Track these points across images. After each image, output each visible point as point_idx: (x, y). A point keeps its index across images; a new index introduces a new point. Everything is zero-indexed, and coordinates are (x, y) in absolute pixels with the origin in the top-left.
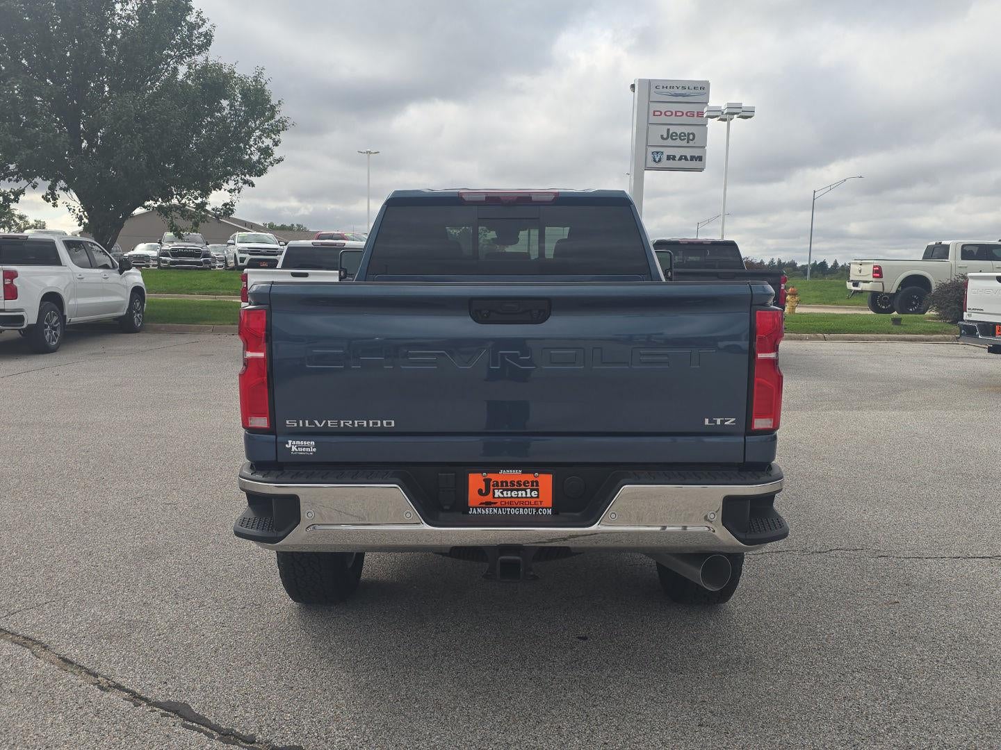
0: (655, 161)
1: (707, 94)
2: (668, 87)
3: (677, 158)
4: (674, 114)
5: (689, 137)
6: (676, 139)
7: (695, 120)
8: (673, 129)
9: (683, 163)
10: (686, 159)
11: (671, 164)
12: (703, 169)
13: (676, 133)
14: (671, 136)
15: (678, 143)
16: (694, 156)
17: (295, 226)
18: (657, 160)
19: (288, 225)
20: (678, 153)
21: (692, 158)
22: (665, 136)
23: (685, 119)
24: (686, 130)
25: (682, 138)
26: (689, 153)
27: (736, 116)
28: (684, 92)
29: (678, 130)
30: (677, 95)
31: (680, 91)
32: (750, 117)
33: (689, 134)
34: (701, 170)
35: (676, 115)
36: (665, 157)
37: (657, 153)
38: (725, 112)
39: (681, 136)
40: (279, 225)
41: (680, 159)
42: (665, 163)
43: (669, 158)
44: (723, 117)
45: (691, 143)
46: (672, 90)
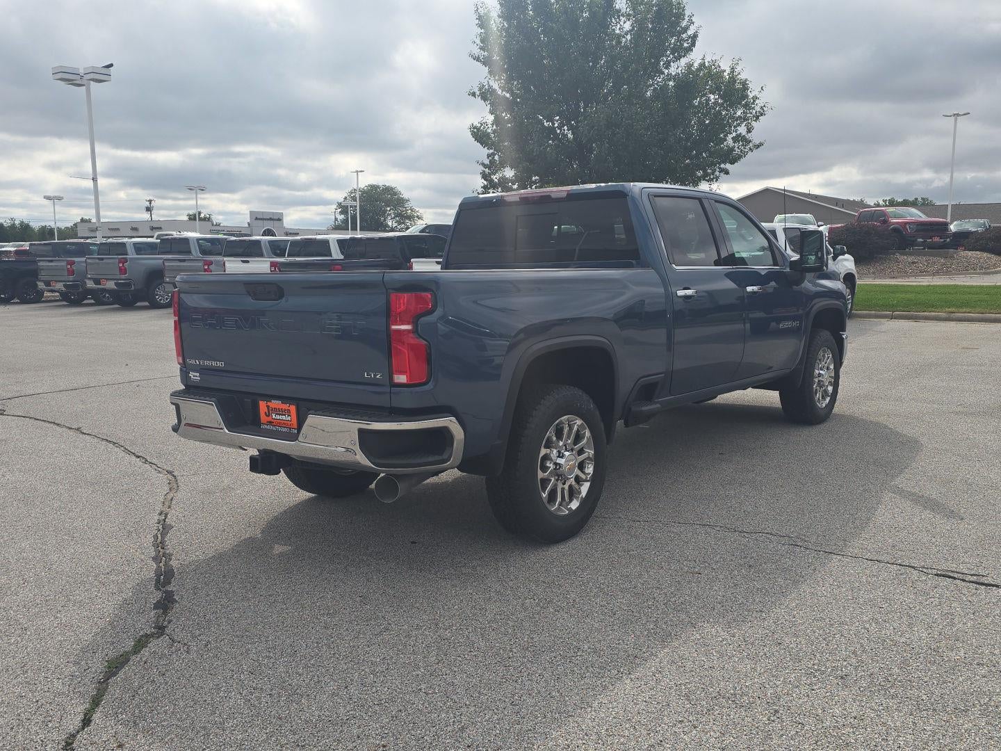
17: (920, 199)
19: (911, 199)
40: (900, 200)
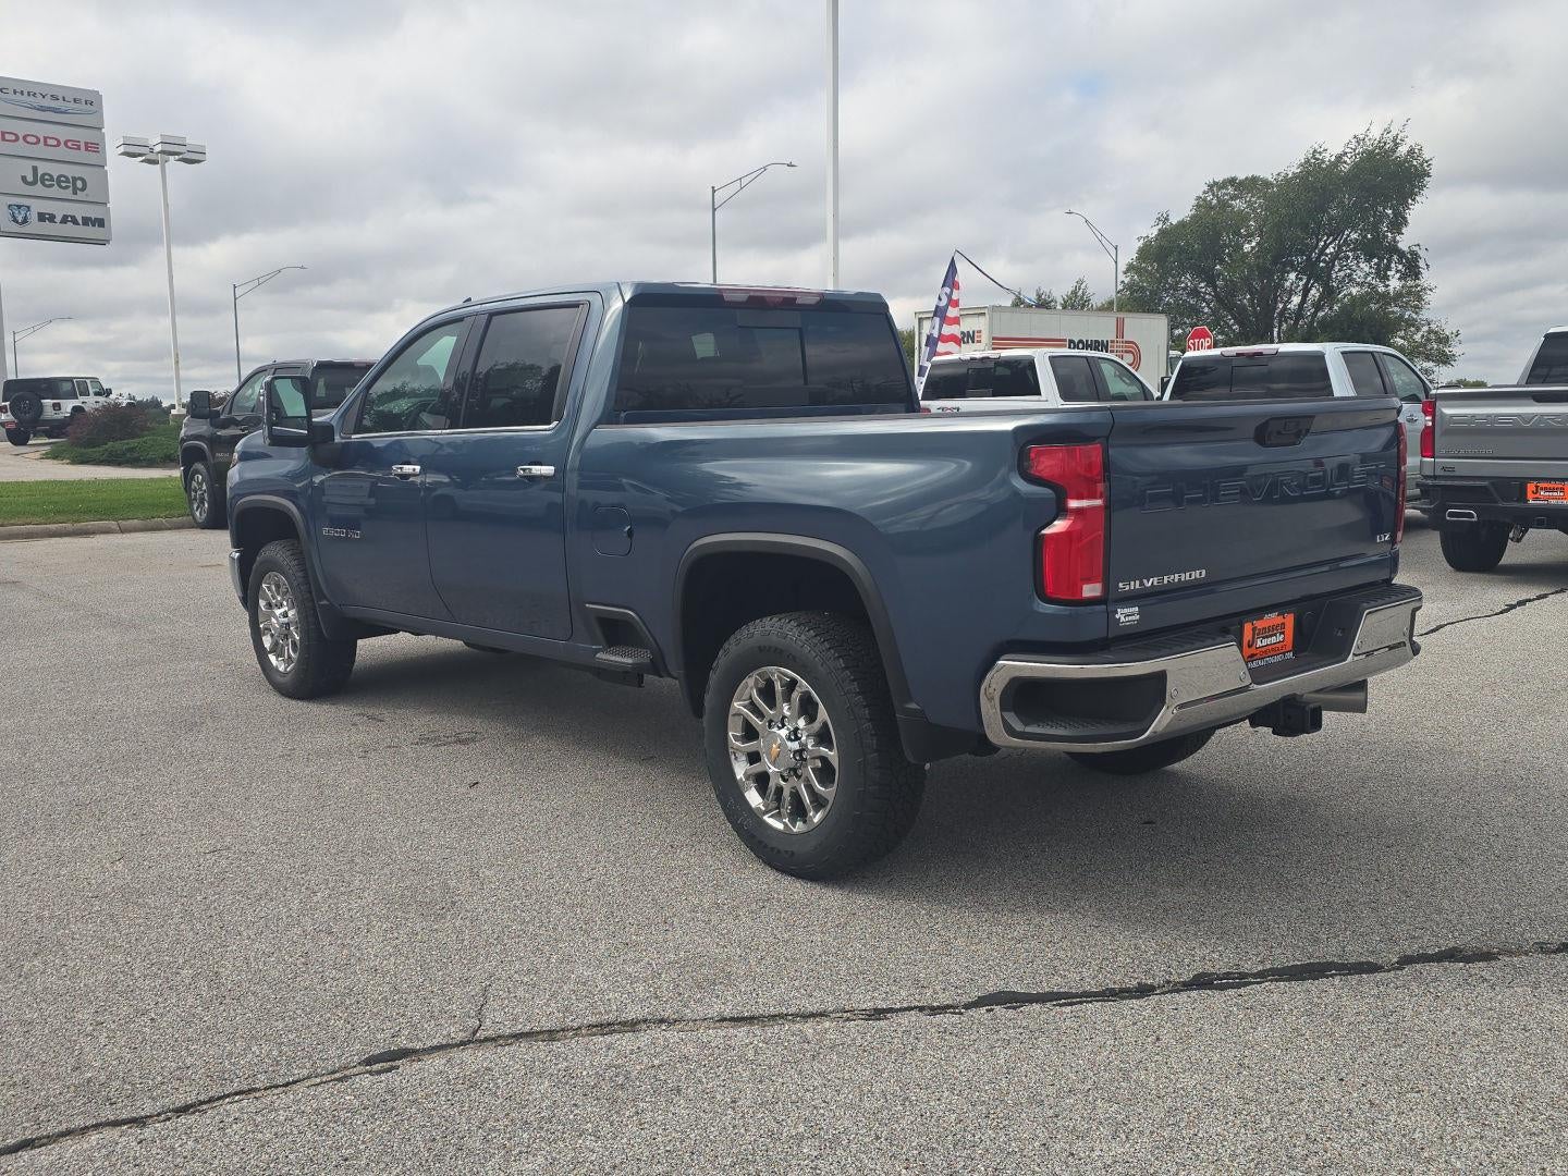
0: (15, 221)
1: (99, 112)
2: (26, 94)
3: (58, 219)
4: (42, 140)
5: (77, 185)
6: (51, 186)
7: (82, 156)
8: (43, 168)
9: (69, 229)
10: (75, 221)
11: (46, 228)
12: (108, 241)
13: (50, 175)
14: (39, 179)
15: (55, 191)
16: (90, 219)
18: (20, 219)
20: (59, 210)
21: (86, 221)
22: (30, 178)
23: (62, 153)
24: (70, 171)
25: (64, 185)
26: (79, 211)
27: (171, 158)
28: (54, 104)
29: (55, 170)
30: (42, 109)
31: (47, 102)
32: (198, 161)
33: (75, 179)
34: (103, 242)
35: (46, 144)
36: (33, 217)
37: (19, 207)
38: (158, 148)
39: (61, 181)
41: (64, 220)
42: (34, 226)
43: (42, 217)
44: (152, 157)
45: (80, 196)
46: (31, 99)
